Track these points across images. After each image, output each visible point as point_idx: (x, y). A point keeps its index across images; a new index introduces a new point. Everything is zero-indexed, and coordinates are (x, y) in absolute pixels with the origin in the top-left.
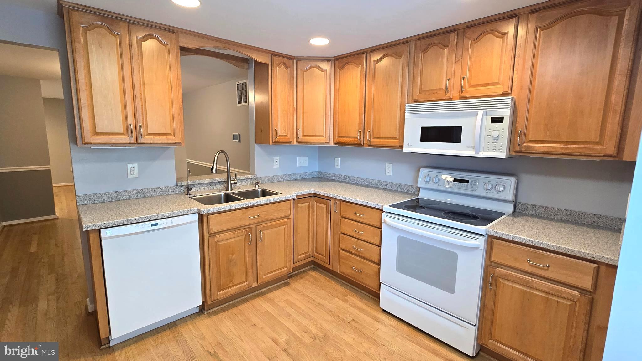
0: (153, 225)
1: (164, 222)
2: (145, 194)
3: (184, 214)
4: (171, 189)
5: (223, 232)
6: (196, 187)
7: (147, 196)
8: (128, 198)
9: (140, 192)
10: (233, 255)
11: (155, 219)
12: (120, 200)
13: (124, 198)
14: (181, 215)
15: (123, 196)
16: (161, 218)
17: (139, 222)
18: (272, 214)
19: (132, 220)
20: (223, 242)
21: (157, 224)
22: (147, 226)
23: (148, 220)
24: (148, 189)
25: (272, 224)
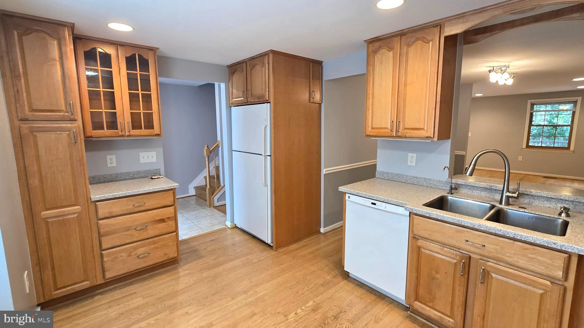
0: (372, 203)
1: (380, 205)
2: (418, 181)
3: (396, 204)
4: (441, 183)
5: (429, 241)
6: (469, 189)
7: (419, 184)
8: (405, 182)
9: (415, 179)
10: (437, 272)
11: (374, 199)
12: (399, 182)
13: (403, 180)
14: (394, 204)
15: (402, 179)
16: (379, 200)
17: (365, 197)
18: (512, 257)
19: (361, 193)
20: (427, 252)
21: (375, 204)
22: (369, 202)
23: (370, 198)
24: (421, 178)
25: (510, 270)
